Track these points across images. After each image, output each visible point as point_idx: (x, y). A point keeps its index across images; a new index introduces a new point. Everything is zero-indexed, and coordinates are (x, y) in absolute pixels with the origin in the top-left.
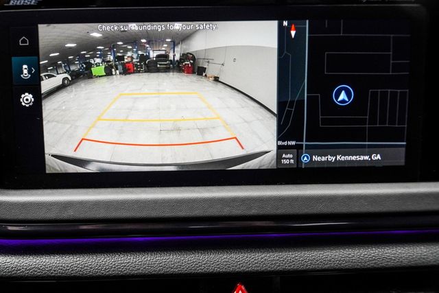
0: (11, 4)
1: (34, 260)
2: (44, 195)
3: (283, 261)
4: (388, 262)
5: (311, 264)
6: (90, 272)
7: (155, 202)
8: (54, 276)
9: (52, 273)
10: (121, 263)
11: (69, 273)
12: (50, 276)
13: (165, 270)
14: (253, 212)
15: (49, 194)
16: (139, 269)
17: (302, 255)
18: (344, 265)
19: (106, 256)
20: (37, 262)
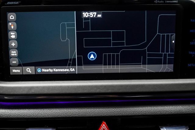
0: (8, 4)
1: (17, 111)
2: (21, 84)
3: (122, 112)
4: (166, 112)
5: (134, 113)
6: (41, 116)
7: (68, 87)
8: (26, 118)
9: (25, 116)
10: (54, 113)
11: (32, 116)
12: (24, 118)
13: (72, 115)
14: (110, 91)
15: (23, 84)
16: (61, 115)
17: (130, 109)
18: (147, 113)
19: (47, 109)
20: (19, 112)
